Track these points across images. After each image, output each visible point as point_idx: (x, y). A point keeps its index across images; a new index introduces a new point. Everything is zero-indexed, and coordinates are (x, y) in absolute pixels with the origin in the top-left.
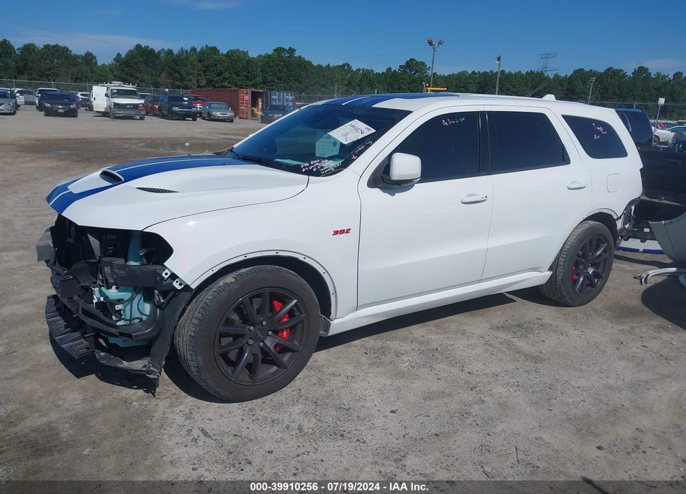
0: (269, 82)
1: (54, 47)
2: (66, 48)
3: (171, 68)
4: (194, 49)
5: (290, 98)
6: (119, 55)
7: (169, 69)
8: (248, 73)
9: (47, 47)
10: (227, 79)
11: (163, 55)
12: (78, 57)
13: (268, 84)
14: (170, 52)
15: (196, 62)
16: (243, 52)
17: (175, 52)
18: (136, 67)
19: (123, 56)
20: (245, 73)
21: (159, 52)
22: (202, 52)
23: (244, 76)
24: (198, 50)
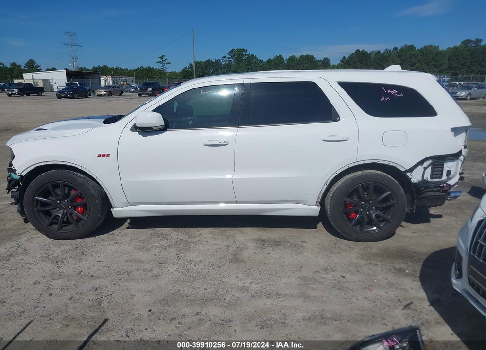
0: (453, 68)
1: (306, 56)
2: (313, 57)
3: (377, 64)
4: (396, 48)
5: (446, 79)
6: (344, 58)
7: (375, 64)
8: (437, 62)
9: (302, 57)
10: (419, 68)
11: (373, 55)
12: (319, 61)
13: (452, 69)
14: (379, 52)
15: (396, 58)
16: (435, 46)
17: (382, 52)
18: (353, 65)
19: (347, 58)
20: (433, 62)
21: (371, 53)
22: (402, 50)
23: (433, 64)
24: (399, 49)
